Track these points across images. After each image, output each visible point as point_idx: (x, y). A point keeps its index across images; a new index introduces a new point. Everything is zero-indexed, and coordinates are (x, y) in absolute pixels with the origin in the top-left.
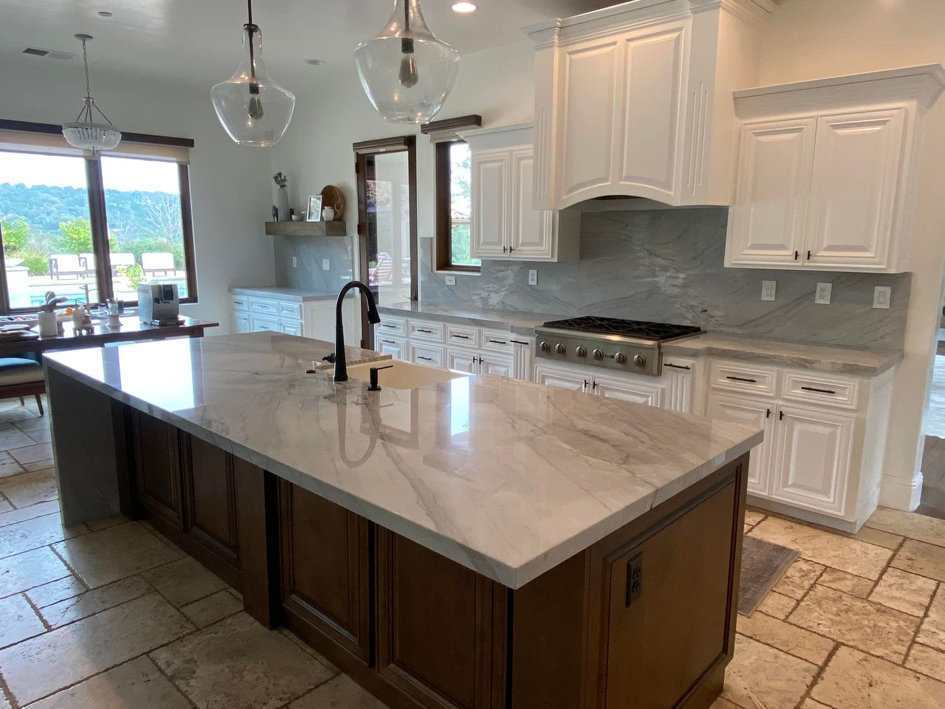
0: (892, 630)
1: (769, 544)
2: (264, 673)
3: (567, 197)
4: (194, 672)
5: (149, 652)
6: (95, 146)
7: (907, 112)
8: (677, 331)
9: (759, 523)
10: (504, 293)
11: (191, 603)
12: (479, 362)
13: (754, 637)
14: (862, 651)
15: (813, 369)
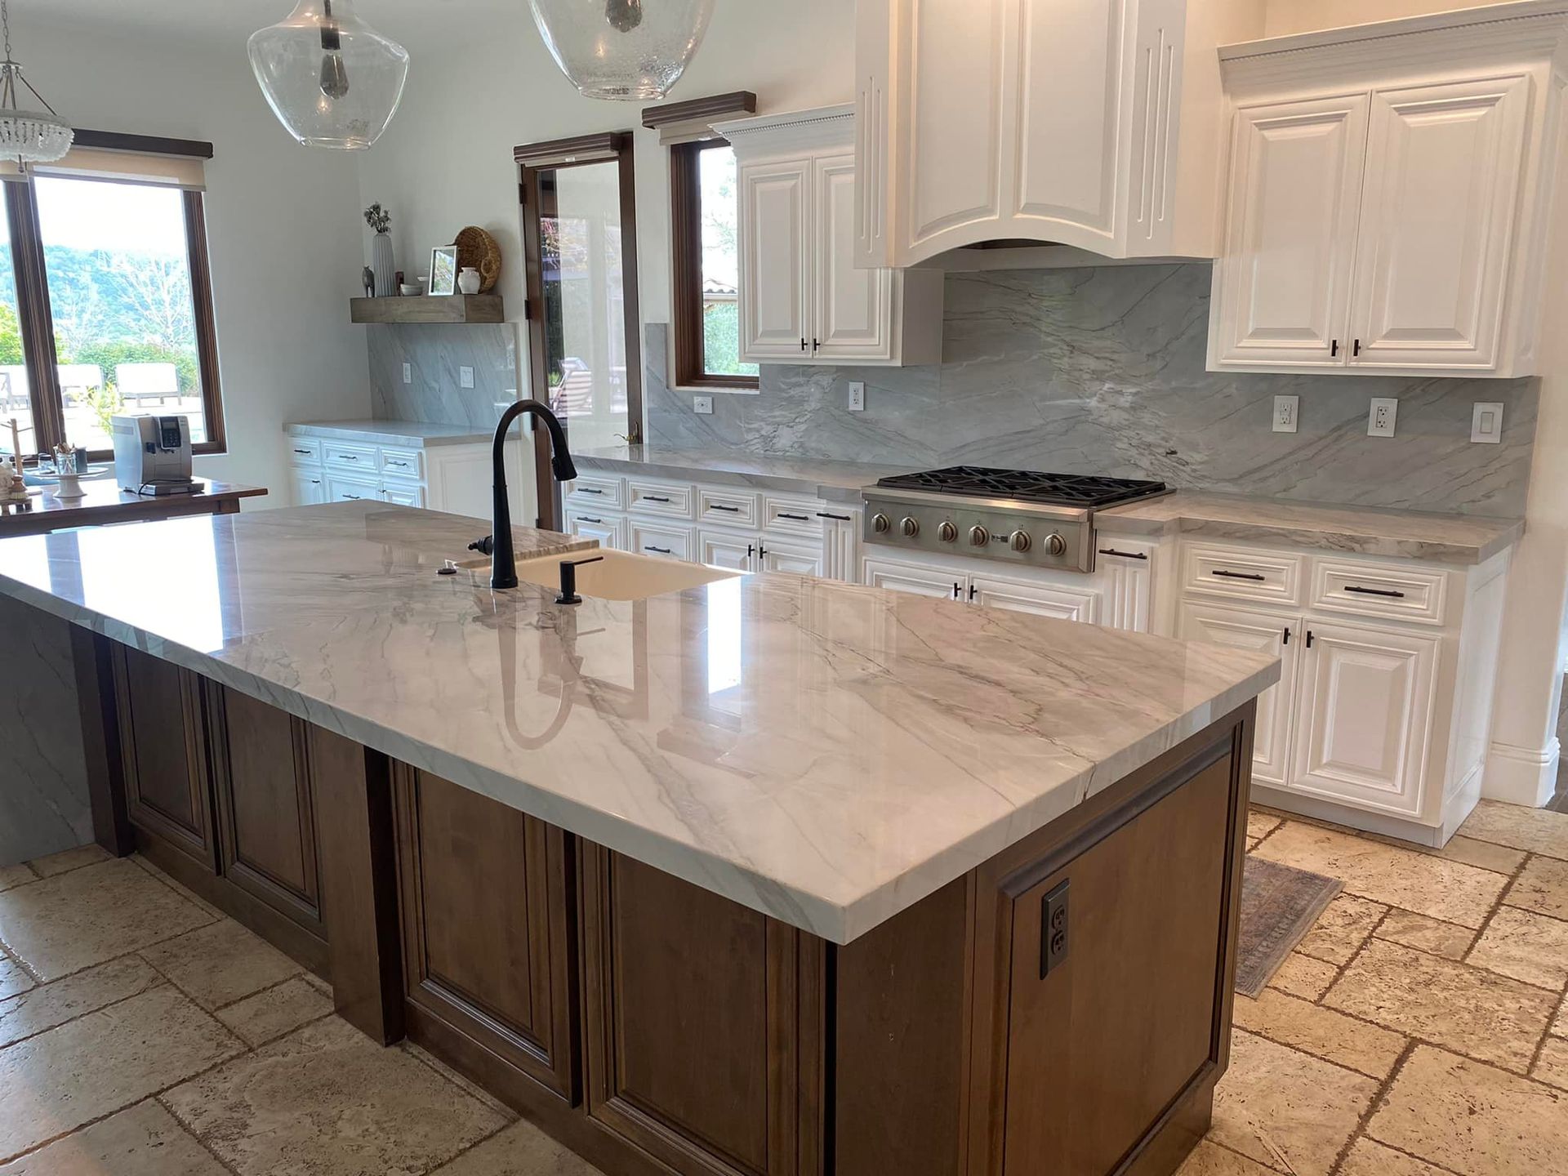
0: (1509, 1015)
1: (1288, 869)
2: (377, 1123)
3: (916, 244)
4: (245, 1126)
5: (159, 1093)
6: (22, 155)
7: (1532, 84)
8: (1123, 490)
9: (1270, 833)
10: (803, 427)
11: (235, 1002)
12: (759, 555)
13: (1263, 1033)
14: (1455, 1052)
15: (1364, 554)
